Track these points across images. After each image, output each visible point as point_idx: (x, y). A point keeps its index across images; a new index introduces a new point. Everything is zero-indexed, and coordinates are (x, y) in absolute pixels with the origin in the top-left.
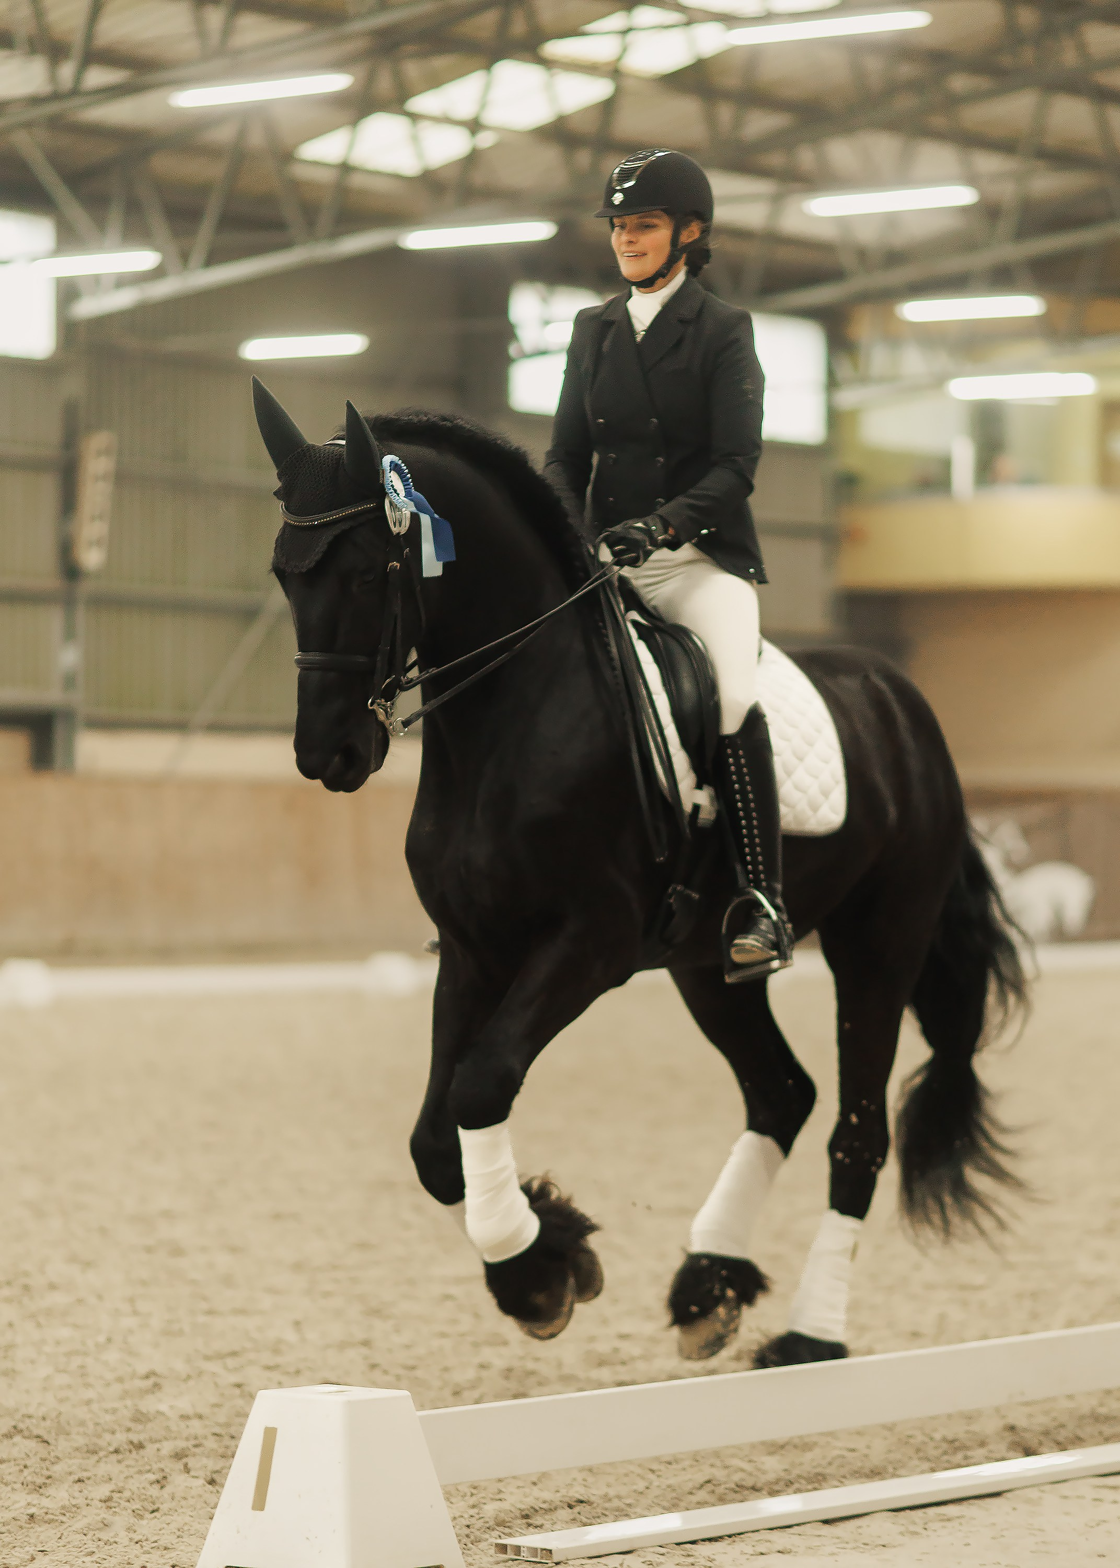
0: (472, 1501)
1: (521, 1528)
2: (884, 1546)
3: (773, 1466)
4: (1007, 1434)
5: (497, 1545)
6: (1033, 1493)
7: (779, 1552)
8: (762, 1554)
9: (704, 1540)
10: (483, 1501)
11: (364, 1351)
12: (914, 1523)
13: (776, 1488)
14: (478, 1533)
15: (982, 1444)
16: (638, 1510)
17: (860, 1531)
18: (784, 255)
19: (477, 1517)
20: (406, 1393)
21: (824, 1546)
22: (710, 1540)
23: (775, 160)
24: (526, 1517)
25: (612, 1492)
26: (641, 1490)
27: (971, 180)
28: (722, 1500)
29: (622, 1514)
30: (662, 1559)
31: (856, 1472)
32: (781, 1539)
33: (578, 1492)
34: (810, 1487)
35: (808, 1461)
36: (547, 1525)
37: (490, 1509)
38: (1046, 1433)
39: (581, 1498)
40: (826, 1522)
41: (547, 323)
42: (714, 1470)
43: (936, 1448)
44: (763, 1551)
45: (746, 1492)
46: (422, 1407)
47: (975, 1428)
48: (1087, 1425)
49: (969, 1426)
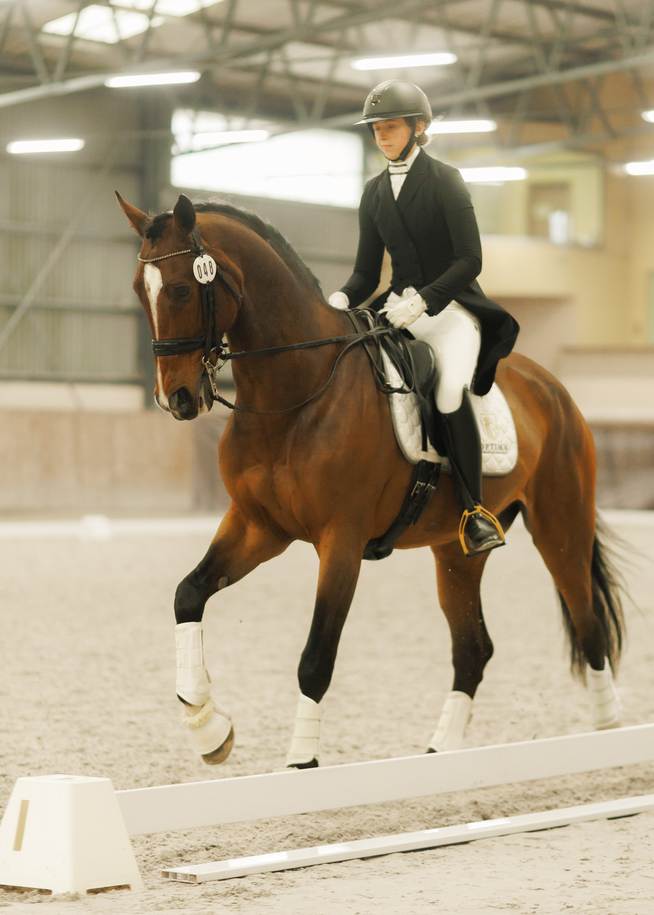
0: (147, 846)
1: (177, 862)
2: (398, 873)
3: (330, 825)
4: (472, 806)
5: (163, 872)
6: (489, 842)
7: (334, 877)
8: (324, 878)
9: (288, 870)
10: (155, 846)
11: (80, 755)
12: (416, 860)
13: (333, 838)
14: (151, 865)
15: (458, 812)
16: (249, 851)
17: (383, 864)
18: (339, 94)
19: (151, 855)
20: (108, 779)
21: (362, 873)
22: (292, 869)
23: (334, 36)
24: (181, 855)
25: (232, 841)
26: (250, 840)
27: (452, 49)
28: (299, 846)
29: (239, 854)
30: (263, 881)
31: (381, 829)
32: (336, 869)
33: (212, 840)
34: (353, 838)
35: (352, 823)
36: (193, 860)
37: (158, 851)
38: (496, 806)
39: (214, 844)
40: (363, 859)
41: (194, 133)
42: (294, 828)
43: (429, 815)
44: (325, 876)
45: (314, 841)
46: (116, 789)
47: (453, 803)
48: (521, 801)
49: (449, 801)
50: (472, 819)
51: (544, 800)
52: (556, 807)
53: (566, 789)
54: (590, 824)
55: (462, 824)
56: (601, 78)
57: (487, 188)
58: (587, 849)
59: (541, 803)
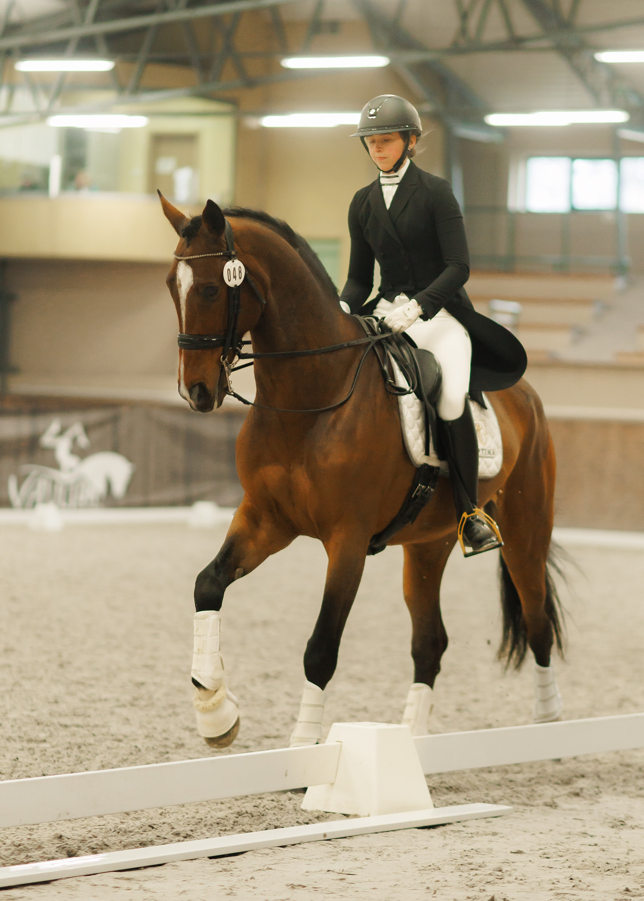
4: (56, 841)
6: (72, 882)
15: (40, 847)
38: (83, 841)
43: (6, 850)
47: (35, 836)
48: (112, 836)
49: (30, 834)
50: (56, 856)
51: (138, 835)
52: (152, 843)
53: (164, 823)
54: (188, 863)
55: (44, 861)
56: (237, 16)
57: (104, 136)
58: (184, 892)
59: (137, 838)
